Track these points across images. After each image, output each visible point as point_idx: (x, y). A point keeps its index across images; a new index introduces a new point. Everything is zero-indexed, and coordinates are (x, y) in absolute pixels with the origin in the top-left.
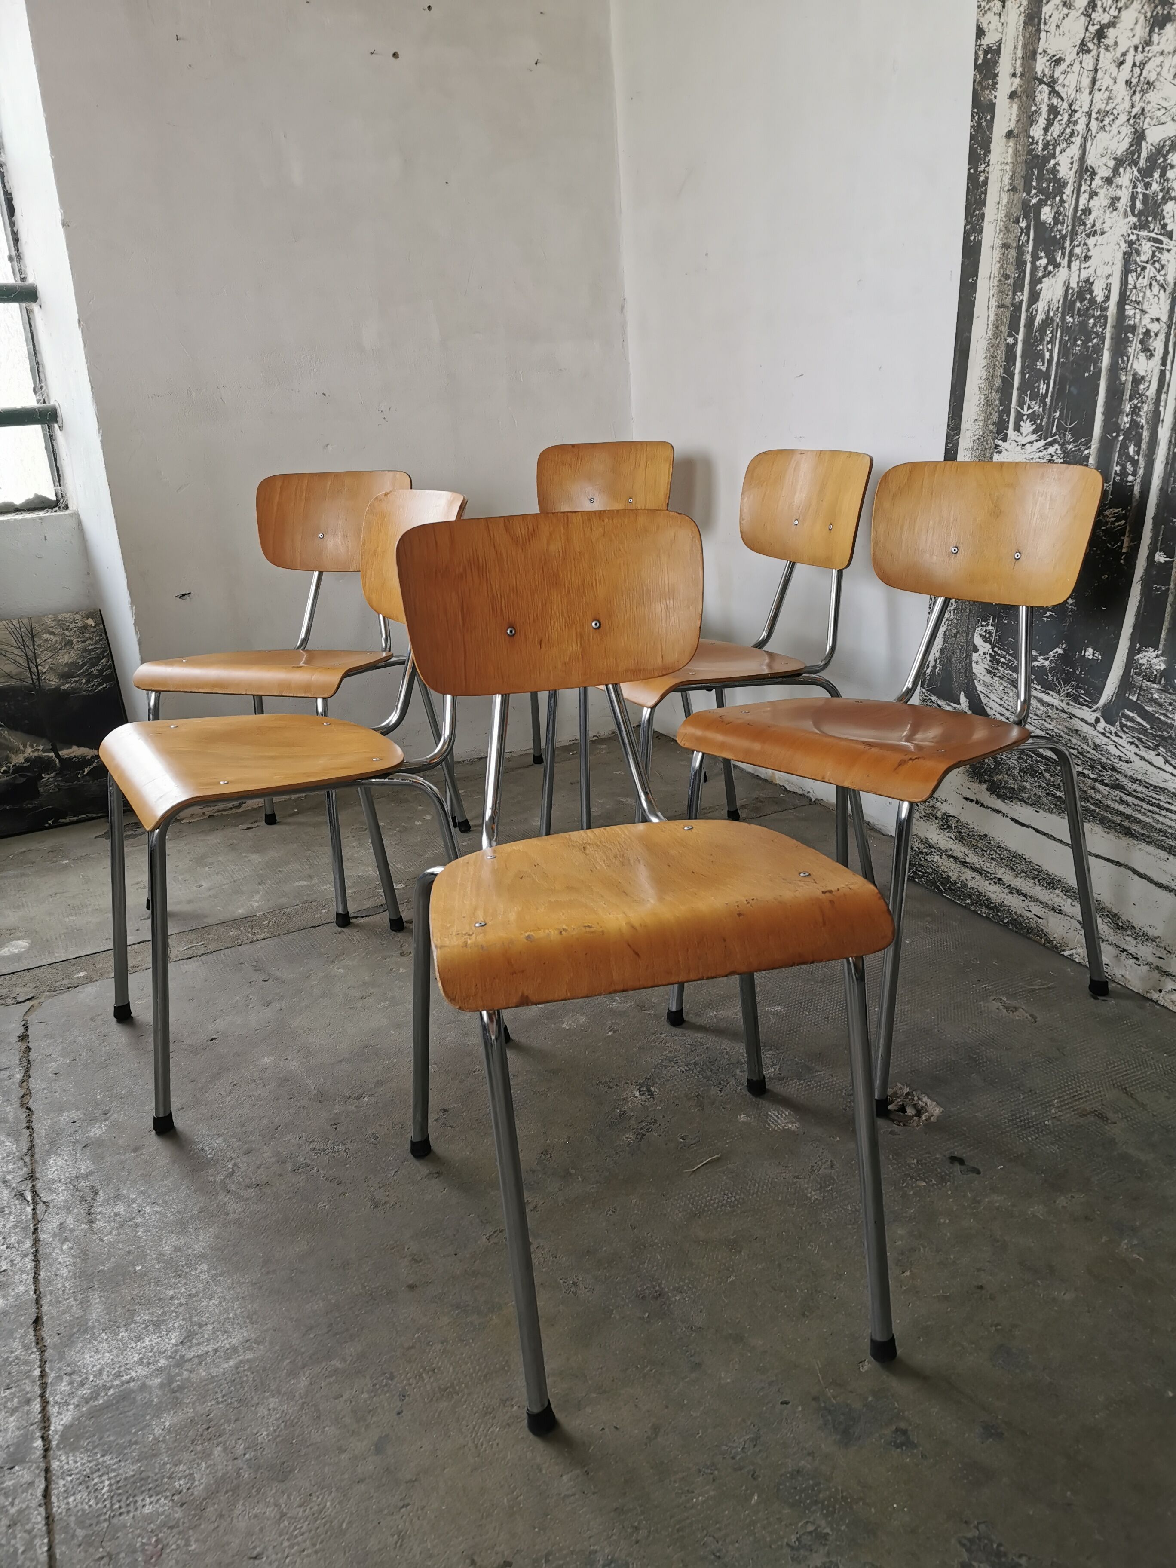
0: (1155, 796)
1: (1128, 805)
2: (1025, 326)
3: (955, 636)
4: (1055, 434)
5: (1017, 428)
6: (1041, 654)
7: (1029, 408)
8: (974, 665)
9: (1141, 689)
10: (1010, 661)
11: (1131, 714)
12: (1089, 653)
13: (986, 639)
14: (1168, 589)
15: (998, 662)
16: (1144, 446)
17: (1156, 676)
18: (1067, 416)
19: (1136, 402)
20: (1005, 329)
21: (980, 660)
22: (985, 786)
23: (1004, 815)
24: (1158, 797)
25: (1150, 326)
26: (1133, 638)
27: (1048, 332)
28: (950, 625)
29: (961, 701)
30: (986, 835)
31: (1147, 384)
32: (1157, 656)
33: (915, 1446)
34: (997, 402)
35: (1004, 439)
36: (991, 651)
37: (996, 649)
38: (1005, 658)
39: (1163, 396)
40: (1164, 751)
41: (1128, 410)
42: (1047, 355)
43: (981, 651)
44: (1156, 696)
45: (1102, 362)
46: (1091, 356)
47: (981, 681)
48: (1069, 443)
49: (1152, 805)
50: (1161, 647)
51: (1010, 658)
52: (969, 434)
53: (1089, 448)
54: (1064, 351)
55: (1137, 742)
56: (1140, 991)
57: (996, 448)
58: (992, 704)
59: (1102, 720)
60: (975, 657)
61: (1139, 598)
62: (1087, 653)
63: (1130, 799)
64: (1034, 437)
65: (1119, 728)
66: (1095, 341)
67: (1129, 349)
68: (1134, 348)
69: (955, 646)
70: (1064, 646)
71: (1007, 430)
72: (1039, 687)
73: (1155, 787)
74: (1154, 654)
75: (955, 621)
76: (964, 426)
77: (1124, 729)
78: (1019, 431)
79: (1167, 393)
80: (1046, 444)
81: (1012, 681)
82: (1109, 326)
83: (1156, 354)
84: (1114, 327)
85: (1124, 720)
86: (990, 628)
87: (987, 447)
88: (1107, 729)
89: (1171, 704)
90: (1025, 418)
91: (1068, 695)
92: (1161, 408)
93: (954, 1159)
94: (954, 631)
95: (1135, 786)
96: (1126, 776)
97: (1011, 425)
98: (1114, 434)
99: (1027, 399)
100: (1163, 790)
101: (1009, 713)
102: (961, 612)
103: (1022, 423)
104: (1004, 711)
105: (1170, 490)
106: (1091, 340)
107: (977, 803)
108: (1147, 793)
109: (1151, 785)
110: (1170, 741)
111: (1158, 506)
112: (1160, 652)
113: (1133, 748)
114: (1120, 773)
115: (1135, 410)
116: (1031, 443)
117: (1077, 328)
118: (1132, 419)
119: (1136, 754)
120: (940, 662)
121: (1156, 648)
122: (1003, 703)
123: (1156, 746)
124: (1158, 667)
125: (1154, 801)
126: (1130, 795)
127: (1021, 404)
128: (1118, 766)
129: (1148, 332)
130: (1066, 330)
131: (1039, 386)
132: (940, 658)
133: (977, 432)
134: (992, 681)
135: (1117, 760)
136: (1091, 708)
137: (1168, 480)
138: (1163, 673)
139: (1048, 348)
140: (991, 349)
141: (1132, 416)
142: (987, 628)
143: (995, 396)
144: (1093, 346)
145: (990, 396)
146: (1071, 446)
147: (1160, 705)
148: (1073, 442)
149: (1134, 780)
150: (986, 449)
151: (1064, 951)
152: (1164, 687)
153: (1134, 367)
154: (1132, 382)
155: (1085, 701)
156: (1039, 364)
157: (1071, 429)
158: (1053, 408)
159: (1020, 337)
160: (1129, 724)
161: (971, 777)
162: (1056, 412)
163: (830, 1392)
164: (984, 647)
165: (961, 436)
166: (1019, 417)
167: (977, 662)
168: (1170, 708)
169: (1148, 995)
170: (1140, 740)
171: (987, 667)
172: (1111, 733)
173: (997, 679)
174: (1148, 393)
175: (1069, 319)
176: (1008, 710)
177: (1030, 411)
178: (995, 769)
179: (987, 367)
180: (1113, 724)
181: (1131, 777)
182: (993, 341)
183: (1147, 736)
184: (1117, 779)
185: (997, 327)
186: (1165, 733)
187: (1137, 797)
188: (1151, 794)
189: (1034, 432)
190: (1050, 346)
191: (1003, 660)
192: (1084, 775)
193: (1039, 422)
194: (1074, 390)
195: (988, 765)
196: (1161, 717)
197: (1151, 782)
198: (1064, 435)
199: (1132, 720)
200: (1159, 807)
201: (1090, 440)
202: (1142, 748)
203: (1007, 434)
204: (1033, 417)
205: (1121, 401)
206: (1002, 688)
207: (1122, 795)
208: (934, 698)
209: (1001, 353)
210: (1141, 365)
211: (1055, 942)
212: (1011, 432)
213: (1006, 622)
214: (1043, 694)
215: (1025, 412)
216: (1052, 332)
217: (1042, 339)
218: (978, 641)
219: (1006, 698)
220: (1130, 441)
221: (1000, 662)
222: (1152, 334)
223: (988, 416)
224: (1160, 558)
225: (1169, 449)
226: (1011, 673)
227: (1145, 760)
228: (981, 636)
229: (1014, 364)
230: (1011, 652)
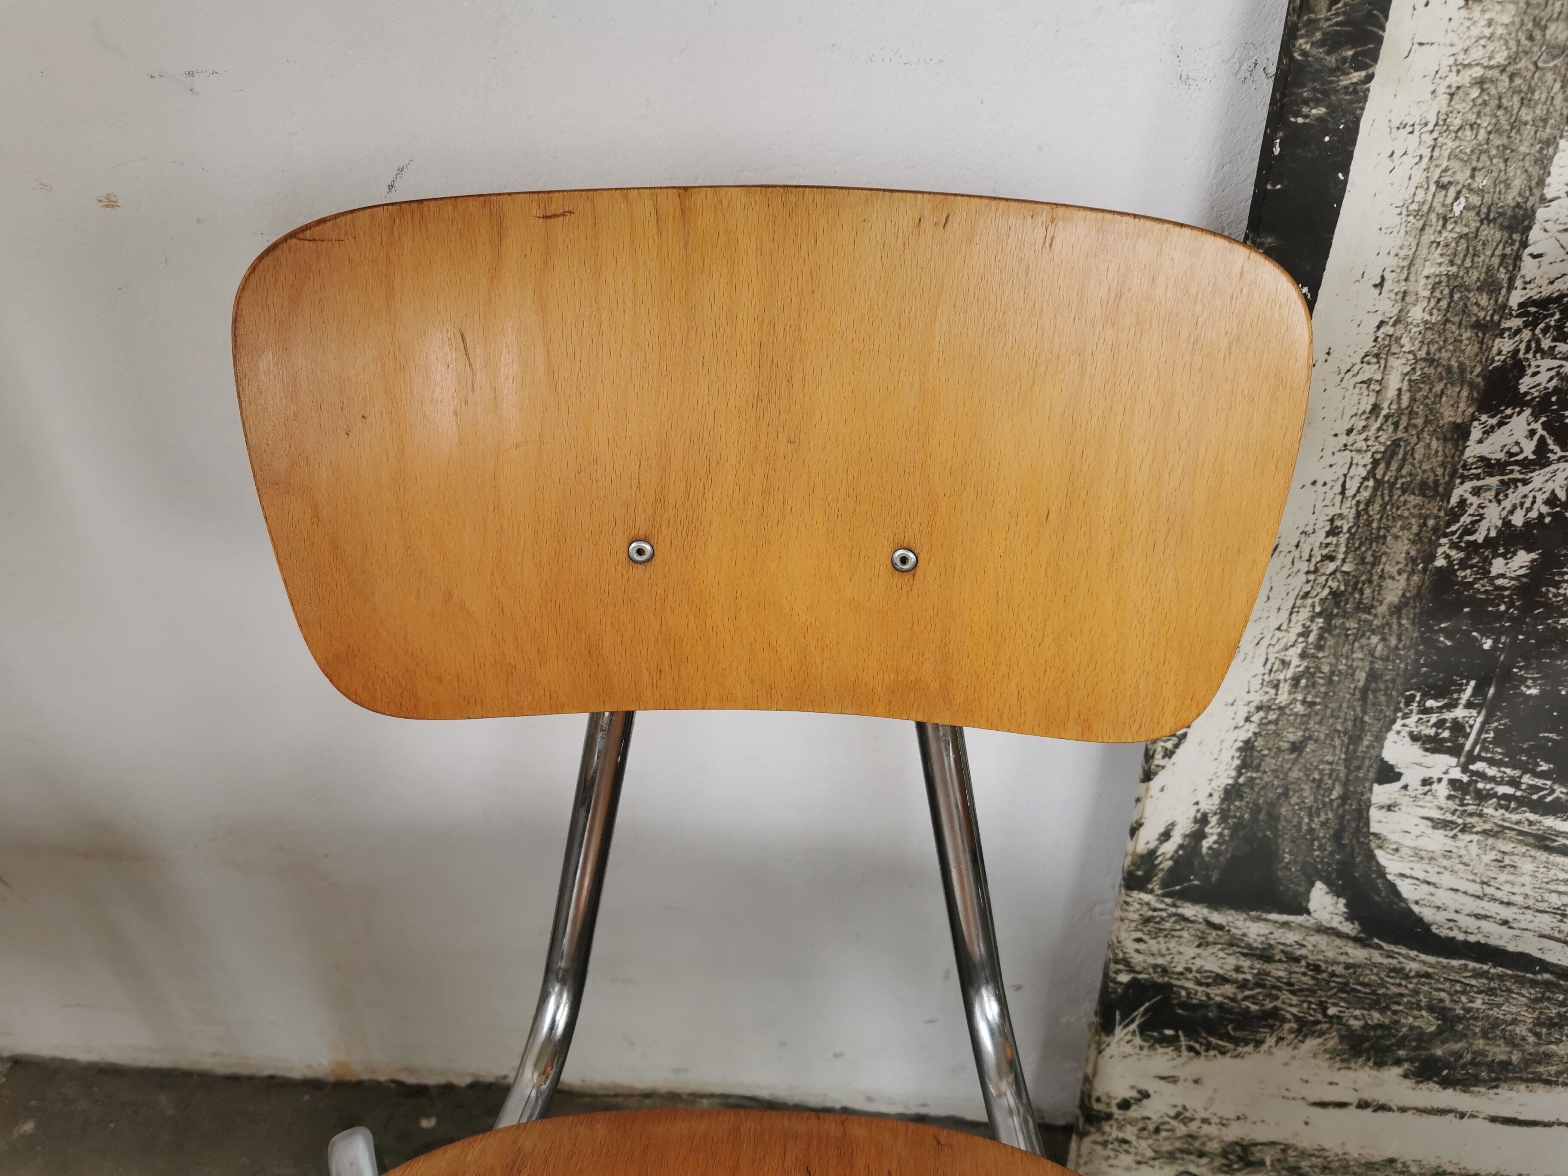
3: (1297, 748)
8: (1374, 814)
10: (1536, 789)
13: (1436, 745)
21: (1402, 802)
22: (1397, 1071)
23: (1462, 1115)
28: (1276, 722)
29: (1312, 906)
30: (1392, 1161)
37: (1479, 766)
38: (1514, 783)
43: (1411, 780)
47: (1404, 851)
51: (1539, 782)
58: (1442, 897)
60: (1379, 794)
69: (1295, 774)
75: (1299, 708)
81: (1536, 836)
86: (1460, 713)
87: (1526, 115)
94: (1293, 735)
101: (1514, 909)
102: (1330, 682)
104: (1493, 908)
107: (1363, 1105)
120: (1222, 821)
122: (1489, 890)
132: (1223, 811)
133: (1477, 54)
134: (1450, 844)
142: (1448, 716)
150: (1516, 125)
161: (1342, 1061)
164: (1427, 768)
165: (1380, 69)
167: (1387, 808)
171: (1436, 814)
173: (1475, 837)
176: (1509, 904)
178: (1440, 1031)
191: (1502, 790)
195: (1412, 1028)
208: (1189, 910)
213: (1534, 691)
218: (1397, 753)
219: (1503, 877)
221: (1495, 795)
226: (1532, 817)
228: (1414, 738)
230: (1544, 767)
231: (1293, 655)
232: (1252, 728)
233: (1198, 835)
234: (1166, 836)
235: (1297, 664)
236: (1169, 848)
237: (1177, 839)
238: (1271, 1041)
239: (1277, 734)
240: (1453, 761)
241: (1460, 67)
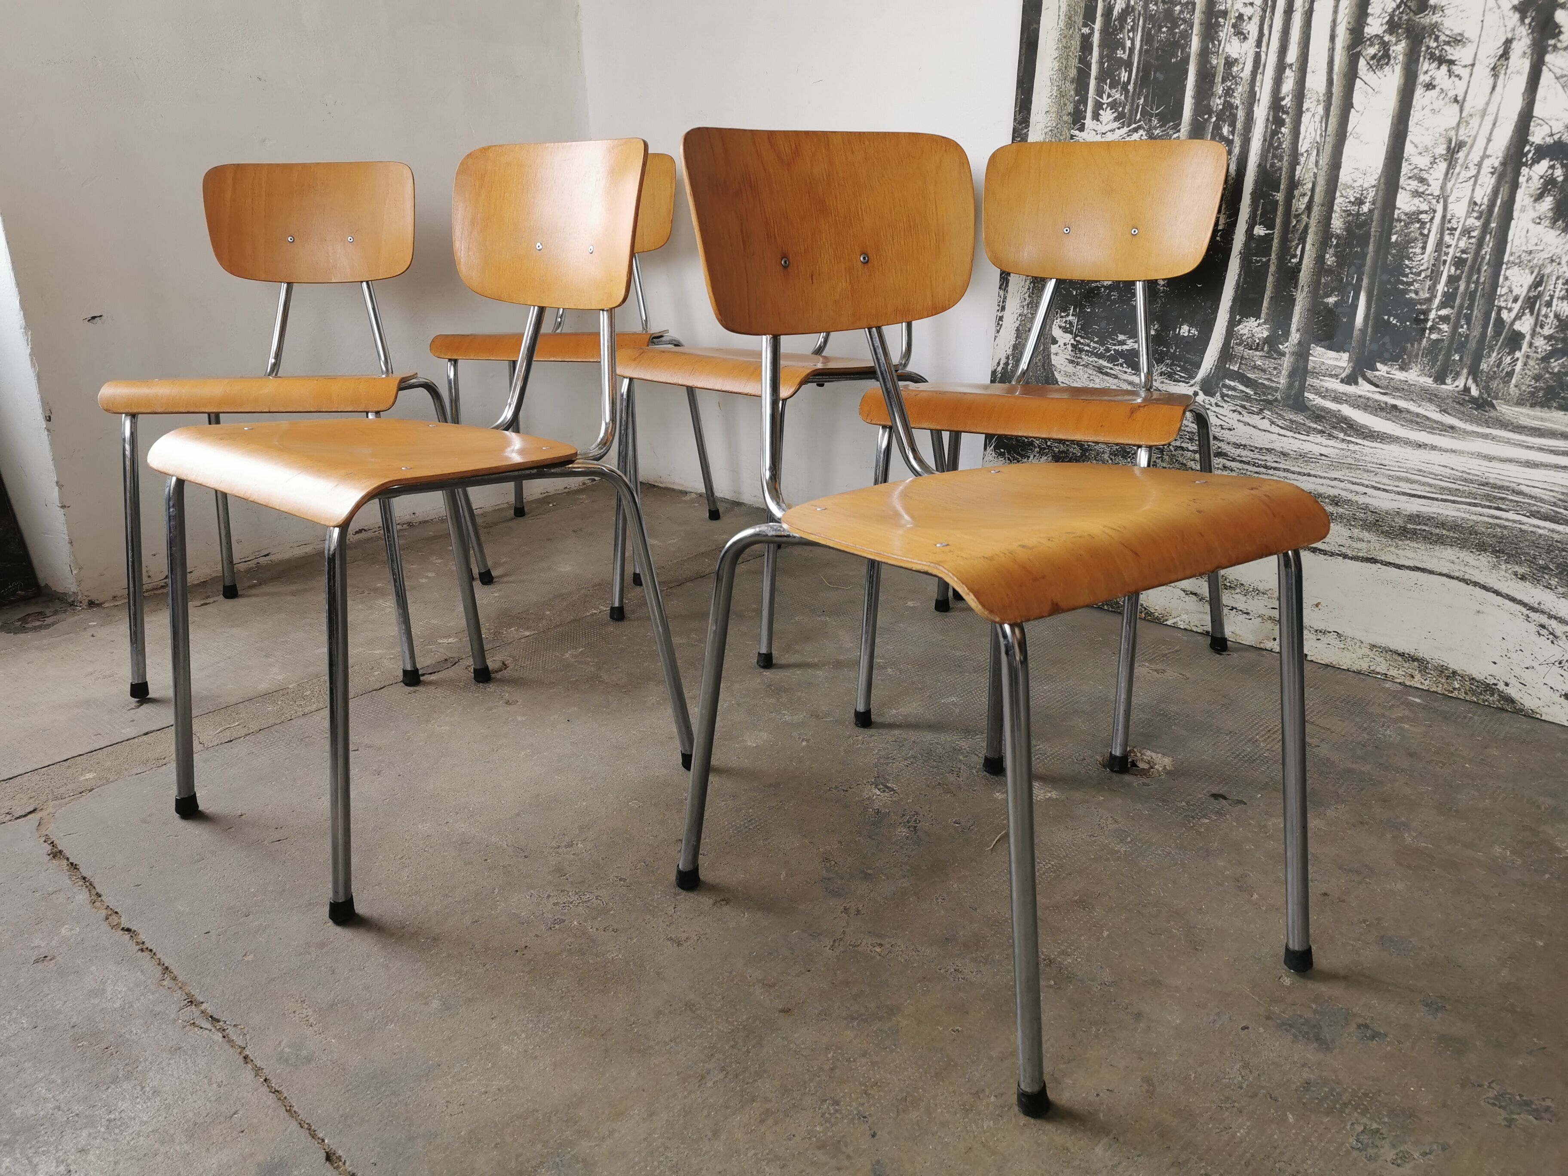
0: (1261, 457)
1: (1232, 470)
2: (1102, 16)
4: (1140, 121)
5: (1096, 117)
6: (1130, 338)
7: (1109, 96)
8: (1053, 357)
9: (1242, 358)
10: (1095, 348)
11: (1232, 384)
12: (1185, 330)
13: (1066, 330)
14: (1269, 260)
15: (1081, 351)
16: (1239, 125)
17: (1258, 344)
18: (1153, 102)
19: (1229, 84)
20: (1079, 20)
21: (1060, 352)
24: (1264, 458)
25: (1242, 11)
26: (1233, 311)
27: (1129, 21)
31: (1241, 66)
32: (1259, 325)
33: (1386, 1035)
34: (1072, 93)
35: (1082, 129)
36: (1072, 341)
37: (1078, 338)
38: (1089, 346)
39: (1259, 77)
40: (1269, 413)
41: (1220, 92)
42: (1128, 44)
43: (1061, 343)
44: (1258, 363)
45: (1190, 48)
46: (1178, 41)
48: (1156, 128)
49: (1258, 467)
50: (1263, 315)
51: (1096, 345)
52: (1040, 126)
53: (1179, 131)
54: (1148, 38)
55: (1239, 409)
56: (1253, 644)
57: (1072, 138)
59: (1201, 393)
60: (1054, 348)
61: (1237, 271)
62: (1182, 331)
63: (1233, 465)
64: (1116, 124)
65: (1220, 399)
66: (1182, 27)
67: (1221, 33)
68: (1226, 32)
70: (1156, 326)
71: (1085, 119)
72: (1130, 370)
73: (1261, 449)
74: (1256, 324)
76: (1033, 118)
77: (1226, 398)
78: (1098, 120)
79: (1263, 73)
80: (1130, 131)
82: (1197, 11)
83: (1250, 37)
84: (1203, 13)
85: (1225, 391)
86: (1070, 318)
87: (1062, 138)
88: (1207, 401)
89: (1275, 368)
90: (1104, 106)
91: (1161, 374)
92: (1257, 89)
93: (1215, 796)
95: (1238, 451)
96: (1229, 443)
97: (1089, 114)
98: (1206, 116)
99: (1106, 88)
100: (1269, 450)
103: (1101, 112)
105: (1268, 166)
106: (1178, 26)
108: (1252, 456)
109: (1256, 448)
110: (1275, 404)
111: (1257, 183)
112: (1262, 321)
113: (1236, 416)
114: (1223, 441)
115: (1229, 92)
116: (1113, 131)
117: (1162, 15)
118: (1225, 101)
119: (1239, 421)
120: (1013, 358)
121: (1258, 317)
123: (1261, 410)
124: (1260, 335)
125: (1260, 462)
126: (1234, 460)
127: (1100, 92)
128: (1220, 435)
129: (1240, 17)
130: (1150, 17)
131: (1119, 74)
132: (1013, 354)
133: (1049, 124)
134: (1074, 370)
135: (1219, 429)
136: (1188, 383)
137: (1266, 157)
138: (1266, 341)
139: (1129, 37)
140: (1064, 41)
141: (1225, 96)
142: (1068, 319)
143: (1070, 88)
144: (1180, 33)
145: (1063, 86)
146: (1158, 131)
147: (1264, 371)
148: (1161, 126)
149: (1238, 446)
150: (1060, 140)
151: (1167, 620)
152: (1267, 353)
153: (1227, 50)
154: (1225, 64)
155: (1181, 377)
156: (1120, 53)
157: (1157, 115)
158: (1137, 94)
159: (1098, 25)
160: (1230, 393)
162: (1140, 99)
163: (1276, 1009)
164: (1065, 338)
165: (1030, 128)
166: (1098, 106)
167: (1056, 354)
168: (1275, 373)
169: (1262, 646)
170: (1244, 407)
171: (1069, 357)
172: (1211, 405)
174: (1241, 75)
175: (1152, 7)
177: (1110, 99)
178: (1082, 456)
179: (1059, 58)
180: (1212, 395)
181: (1235, 444)
182: (1066, 32)
183: (1250, 402)
184: (1219, 448)
185: (1070, 18)
186: (1270, 397)
187: (1241, 462)
188: (1257, 456)
189: (1116, 119)
190: (1131, 34)
191: (1086, 348)
192: (1182, 449)
193: (1121, 109)
194: (1160, 77)
195: (1073, 454)
196: (1266, 382)
197: (1256, 445)
198: (1150, 121)
199: (1234, 389)
200: (1266, 467)
201: (1180, 124)
202: (1245, 414)
203: (1084, 124)
204: (1113, 105)
205: (1212, 83)
206: (1087, 375)
207: (1225, 461)
209: (1076, 43)
210: (1233, 48)
211: (1156, 614)
212: (1089, 122)
213: (1089, 309)
214: (1134, 377)
215: (1105, 100)
216: (1133, 21)
217: (1122, 28)
218: (1057, 332)
220: (1224, 121)
221: (1084, 350)
222: (1246, 18)
223: (1061, 107)
224: (1260, 231)
225: (1266, 127)
226: (1096, 359)
227: (1249, 425)
228: (1060, 327)
229: (1091, 53)
230: (1096, 339)
231: (1027, 295)
232: (1018, 322)
233: (1007, 364)
234: (999, 364)
235: (1028, 300)
236: (1000, 369)
237: (1002, 365)
238: (1032, 456)
239: (1025, 325)
240: (1071, 336)
241: (1047, 127)
